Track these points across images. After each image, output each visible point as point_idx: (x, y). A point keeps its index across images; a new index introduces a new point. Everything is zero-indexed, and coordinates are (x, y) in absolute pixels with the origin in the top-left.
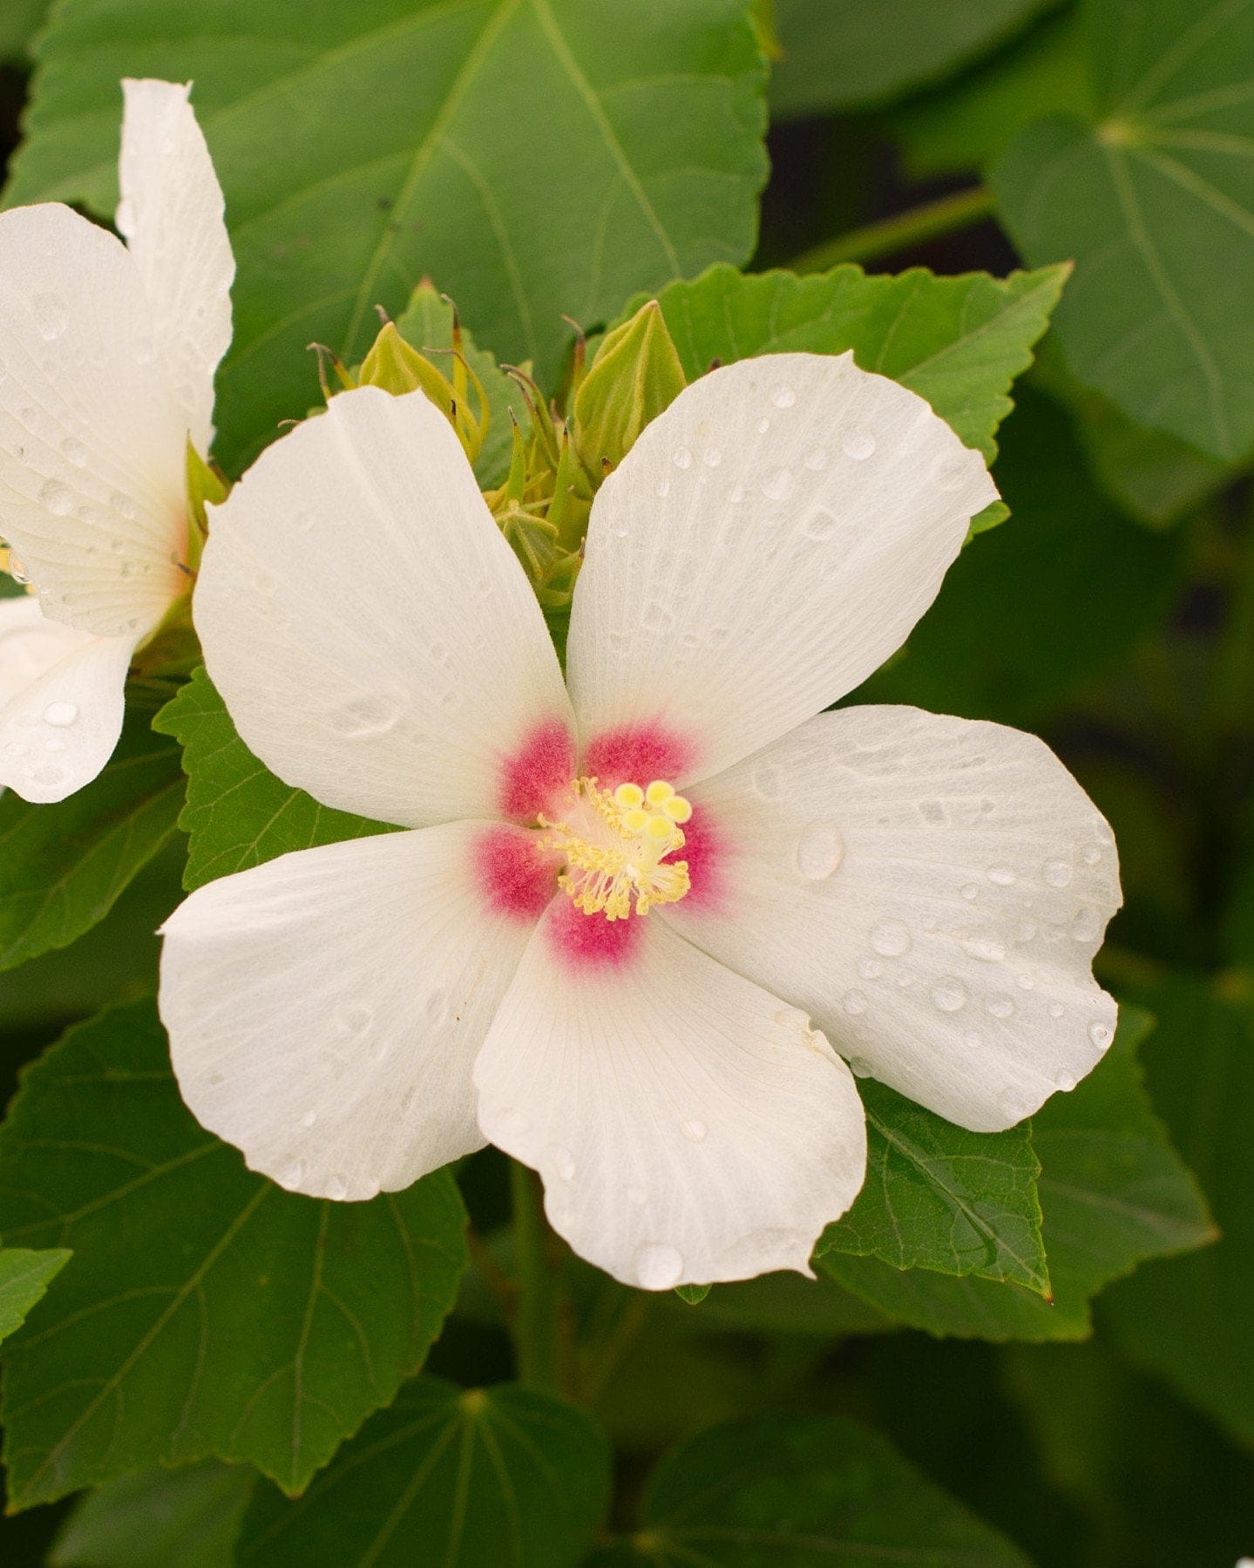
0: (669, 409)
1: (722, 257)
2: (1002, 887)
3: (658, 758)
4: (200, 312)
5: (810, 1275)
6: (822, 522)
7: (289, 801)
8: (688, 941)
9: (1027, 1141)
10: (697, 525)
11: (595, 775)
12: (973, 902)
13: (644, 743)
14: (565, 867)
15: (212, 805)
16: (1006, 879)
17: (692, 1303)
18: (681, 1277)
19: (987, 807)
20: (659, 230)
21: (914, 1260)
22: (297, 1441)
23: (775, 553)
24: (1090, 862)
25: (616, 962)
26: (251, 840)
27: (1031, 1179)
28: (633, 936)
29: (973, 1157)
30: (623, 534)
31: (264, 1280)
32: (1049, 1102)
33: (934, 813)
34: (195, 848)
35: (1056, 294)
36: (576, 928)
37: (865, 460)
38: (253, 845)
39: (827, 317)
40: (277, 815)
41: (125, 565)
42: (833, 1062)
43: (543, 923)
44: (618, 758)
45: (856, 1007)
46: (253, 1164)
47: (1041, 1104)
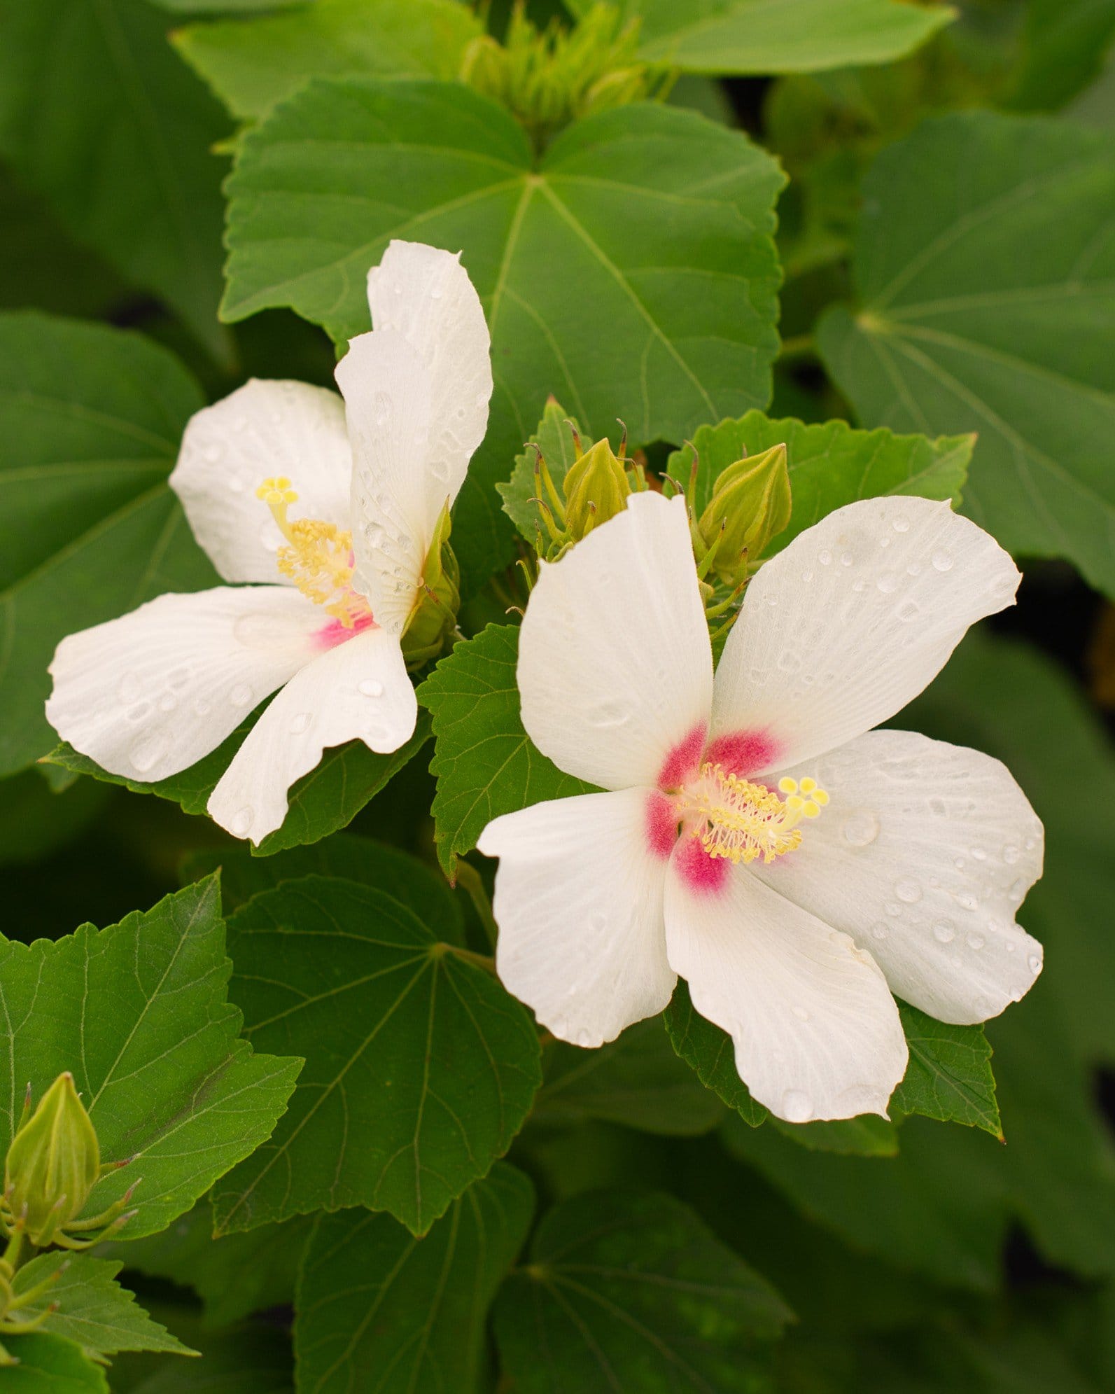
0: (819, 524)
1: (754, 406)
2: (979, 861)
3: (758, 754)
4: (461, 414)
5: (887, 1118)
6: (910, 610)
7: (508, 761)
8: (760, 879)
9: (981, 1032)
10: (829, 603)
11: (711, 761)
12: (961, 870)
13: (752, 743)
14: (682, 822)
15: (455, 759)
16: (980, 855)
17: (754, 1127)
18: (812, 1116)
19: (971, 807)
20: (692, 377)
21: (914, 1108)
22: (419, 1198)
23: (876, 627)
24: (1028, 848)
25: (716, 890)
26: (485, 787)
27: (986, 1058)
28: (724, 872)
29: (944, 1040)
30: (774, 604)
31: (388, 1084)
32: (1008, 1008)
33: (939, 808)
34: (443, 787)
35: (969, 455)
36: (692, 864)
37: (945, 572)
38: (485, 790)
39: (826, 454)
40: (500, 770)
41: (398, 584)
42: (874, 971)
43: (672, 860)
44: (730, 751)
45: (881, 934)
46: (541, 1019)
47: (1002, 1010)
